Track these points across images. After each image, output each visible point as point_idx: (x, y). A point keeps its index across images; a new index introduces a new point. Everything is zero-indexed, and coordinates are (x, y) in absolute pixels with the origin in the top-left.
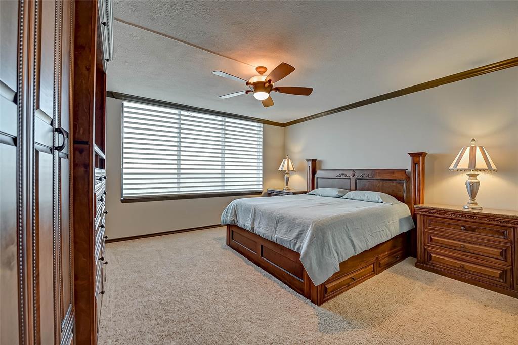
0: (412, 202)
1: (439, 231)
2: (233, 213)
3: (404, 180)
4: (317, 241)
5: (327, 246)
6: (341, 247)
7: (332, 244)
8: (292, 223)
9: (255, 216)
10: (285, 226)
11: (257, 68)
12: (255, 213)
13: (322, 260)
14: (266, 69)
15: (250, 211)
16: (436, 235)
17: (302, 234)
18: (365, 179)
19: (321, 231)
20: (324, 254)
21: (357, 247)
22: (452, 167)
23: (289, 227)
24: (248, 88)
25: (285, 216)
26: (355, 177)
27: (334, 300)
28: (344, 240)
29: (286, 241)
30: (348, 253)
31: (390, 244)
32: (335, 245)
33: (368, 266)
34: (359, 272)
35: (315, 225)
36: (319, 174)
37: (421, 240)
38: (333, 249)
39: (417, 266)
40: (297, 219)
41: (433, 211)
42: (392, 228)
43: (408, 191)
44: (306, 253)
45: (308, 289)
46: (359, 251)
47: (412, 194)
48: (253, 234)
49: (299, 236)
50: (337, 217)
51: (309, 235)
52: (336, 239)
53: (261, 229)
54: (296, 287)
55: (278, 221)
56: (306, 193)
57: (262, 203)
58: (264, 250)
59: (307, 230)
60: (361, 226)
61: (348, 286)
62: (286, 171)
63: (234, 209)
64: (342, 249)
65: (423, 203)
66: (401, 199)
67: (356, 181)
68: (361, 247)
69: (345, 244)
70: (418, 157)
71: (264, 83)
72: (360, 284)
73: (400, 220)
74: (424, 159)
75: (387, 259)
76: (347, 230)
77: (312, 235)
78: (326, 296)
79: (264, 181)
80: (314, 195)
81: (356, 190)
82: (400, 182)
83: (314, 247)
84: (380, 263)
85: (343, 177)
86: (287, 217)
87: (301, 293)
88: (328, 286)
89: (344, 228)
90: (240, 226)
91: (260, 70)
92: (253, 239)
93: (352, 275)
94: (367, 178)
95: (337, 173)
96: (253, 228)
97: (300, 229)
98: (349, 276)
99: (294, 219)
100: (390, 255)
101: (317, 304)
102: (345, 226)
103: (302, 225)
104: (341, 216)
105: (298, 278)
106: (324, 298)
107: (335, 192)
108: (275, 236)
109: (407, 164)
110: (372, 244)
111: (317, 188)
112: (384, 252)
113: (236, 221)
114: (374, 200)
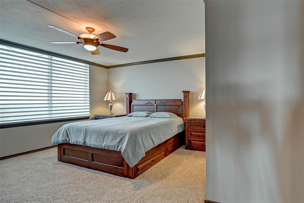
0: (184, 116)
1: (195, 129)
2: (65, 135)
3: (180, 105)
4: (132, 142)
5: (138, 143)
6: (146, 143)
7: (141, 143)
8: (116, 134)
9: (86, 133)
10: (111, 136)
11: (87, 28)
12: (86, 132)
13: (135, 152)
14: (94, 30)
15: (82, 131)
16: (193, 132)
17: (122, 139)
18: (162, 105)
19: (134, 136)
20: (136, 148)
21: (155, 142)
22: (199, 99)
23: (113, 137)
24: (79, 41)
25: (110, 130)
26: (156, 104)
27: (143, 174)
28: (147, 139)
29: (112, 146)
30: (150, 146)
31: (173, 140)
32: (143, 143)
33: (161, 153)
34: (157, 156)
35: (131, 133)
36: (134, 102)
37: (187, 135)
38: (142, 145)
39: (186, 149)
40: (119, 131)
41: (191, 120)
42: (174, 131)
43: (182, 111)
44: (125, 150)
45: (127, 172)
46: (156, 145)
47: (184, 113)
48: (85, 147)
49: (121, 141)
50: (144, 127)
51: (127, 139)
52: (143, 139)
53: (91, 142)
54: (119, 173)
55: (105, 134)
56: (125, 115)
57: (91, 124)
58: (94, 157)
59: (126, 136)
60: (158, 131)
61: (151, 165)
62: (110, 101)
63: (66, 131)
64: (147, 144)
65: (189, 116)
66: (179, 115)
67: (157, 106)
68: (157, 142)
69: (148, 142)
70: (186, 93)
71: (93, 40)
72: (157, 163)
73: (178, 126)
74: (189, 94)
75: (172, 148)
76: (150, 134)
77: (129, 138)
78: (138, 173)
79: (90, 109)
80: (131, 116)
81: (157, 112)
82: (178, 106)
83: (130, 145)
84: (168, 150)
85: (149, 104)
86: (112, 131)
87: (123, 176)
88: (139, 167)
89: (148, 133)
90: (72, 143)
91: (89, 29)
92: (85, 150)
93: (153, 159)
94: (163, 104)
95: (146, 102)
96: (85, 143)
97: (121, 137)
98: (151, 160)
99: (117, 131)
100: (173, 145)
101: (133, 178)
102: (149, 132)
103: (122, 134)
104: (147, 127)
105: (120, 167)
106: (137, 174)
107: (144, 113)
108: (103, 145)
109: (181, 97)
110: (163, 140)
111: (133, 112)
112: (170, 144)
113: (68, 139)
114: (166, 117)
